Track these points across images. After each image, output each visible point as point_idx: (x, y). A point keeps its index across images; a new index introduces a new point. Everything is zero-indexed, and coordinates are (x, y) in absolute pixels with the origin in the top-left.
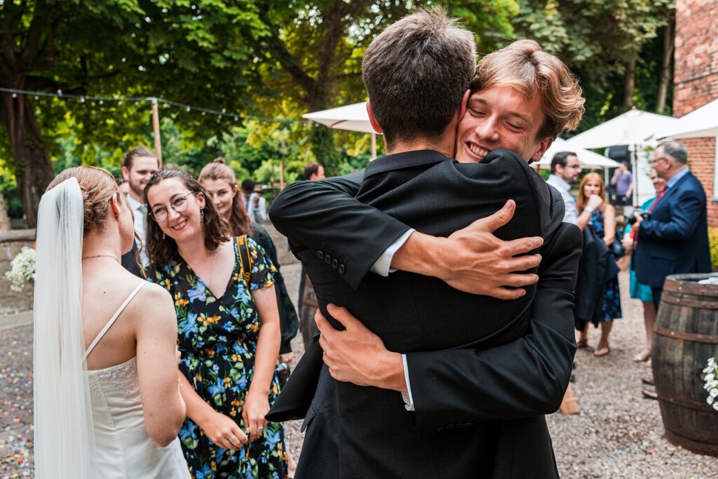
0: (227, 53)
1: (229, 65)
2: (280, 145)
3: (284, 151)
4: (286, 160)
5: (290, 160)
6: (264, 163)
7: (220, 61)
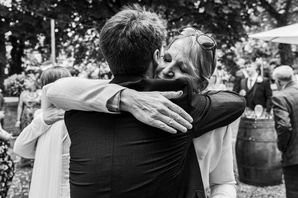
0: (230, 5)
1: (231, 12)
2: (266, 50)
3: (268, 53)
4: (269, 58)
5: (272, 58)
6: (257, 59)
7: (226, 10)
